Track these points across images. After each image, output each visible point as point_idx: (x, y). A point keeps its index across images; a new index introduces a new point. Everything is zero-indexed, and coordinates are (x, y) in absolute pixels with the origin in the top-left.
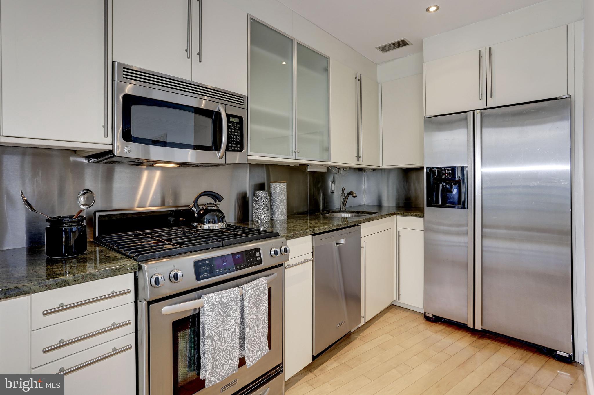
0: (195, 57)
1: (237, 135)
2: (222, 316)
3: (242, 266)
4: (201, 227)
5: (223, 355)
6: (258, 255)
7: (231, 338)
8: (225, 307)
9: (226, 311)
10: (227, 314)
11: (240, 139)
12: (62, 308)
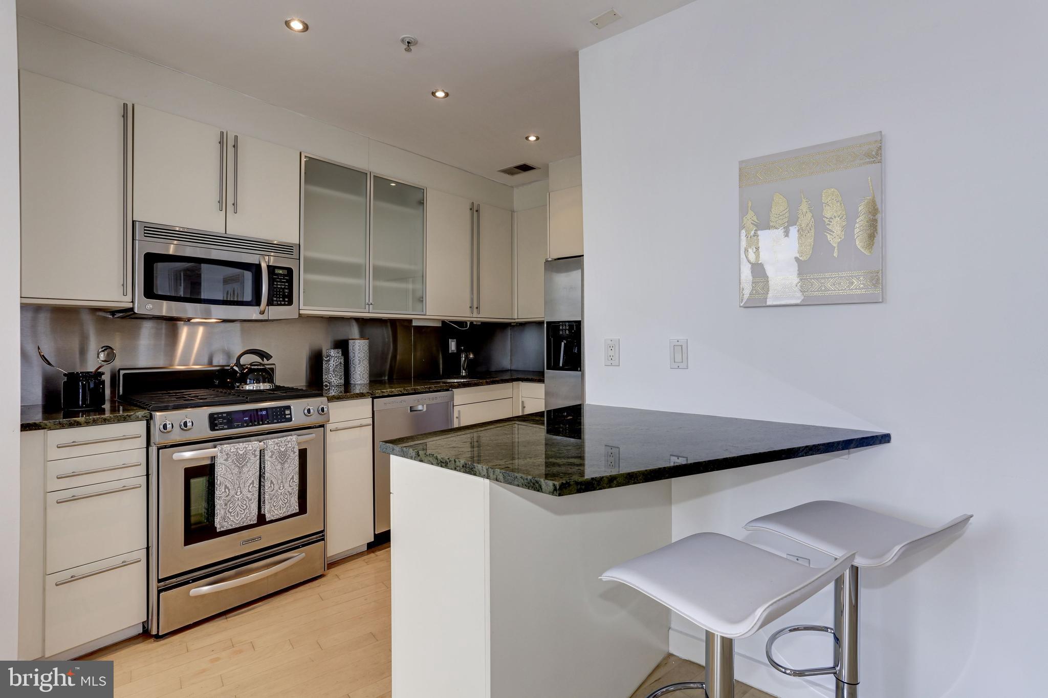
0: (230, 208)
1: (285, 288)
2: (237, 466)
3: (266, 422)
4: (242, 388)
5: (238, 504)
6: (287, 412)
7: (249, 490)
8: (242, 458)
9: (243, 462)
10: (244, 465)
11: (288, 293)
12: (74, 444)
